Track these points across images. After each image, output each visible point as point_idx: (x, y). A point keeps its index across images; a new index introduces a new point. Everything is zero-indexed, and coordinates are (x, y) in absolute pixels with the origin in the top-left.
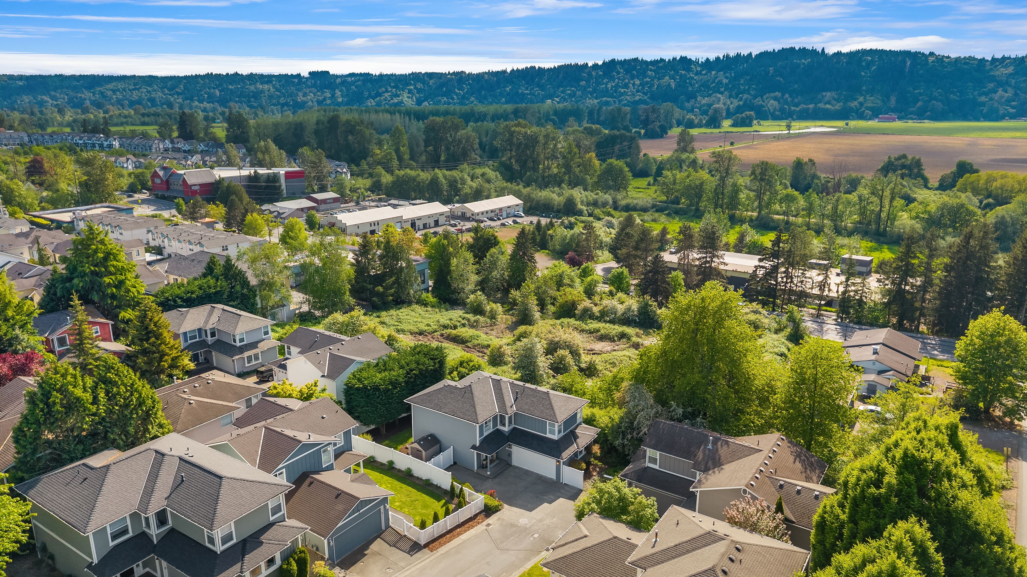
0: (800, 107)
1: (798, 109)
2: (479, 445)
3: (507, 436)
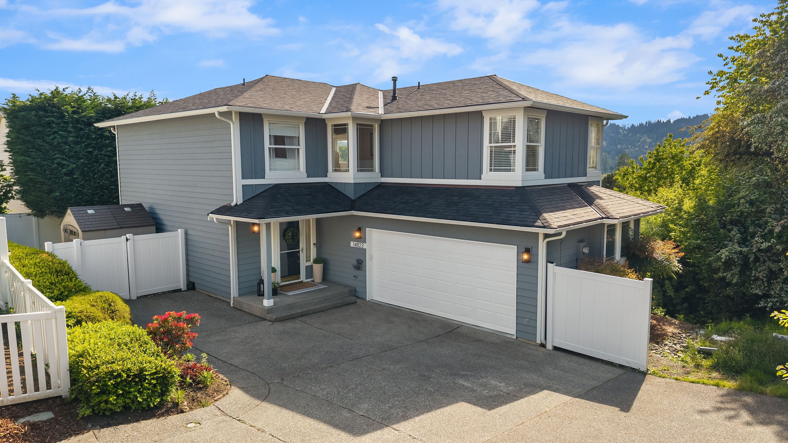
2: (240, 201)
3: (353, 199)
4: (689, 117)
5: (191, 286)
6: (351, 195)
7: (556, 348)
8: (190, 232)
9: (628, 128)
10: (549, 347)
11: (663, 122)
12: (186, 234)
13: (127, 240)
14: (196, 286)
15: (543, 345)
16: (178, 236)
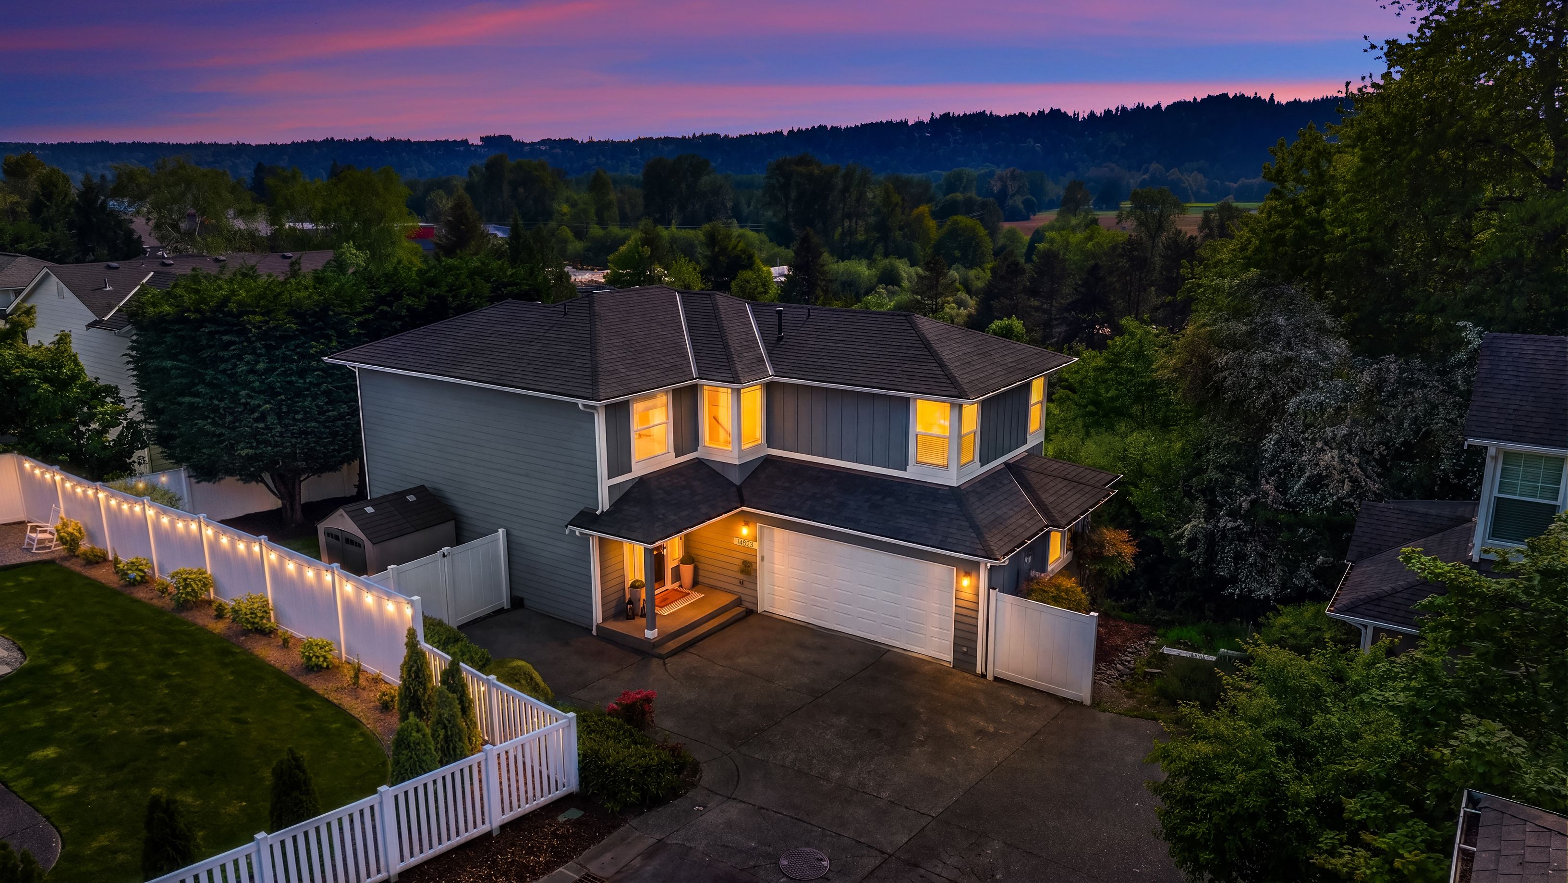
0: (1240, 182)
1: (1236, 185)
2: (607, 507)
3: (738, 484)
4: (1195, 99)
5: (517, 602)
6: (736, 479)
7: (996, 679)
8: (514, 532)
9: (1083, 118)
10: (990, 677)
11: (1148, 107)
12: (508, 534)
13: (444, 556)
14: (526, 602)
15: (984, 676)
16: (498, 539)
